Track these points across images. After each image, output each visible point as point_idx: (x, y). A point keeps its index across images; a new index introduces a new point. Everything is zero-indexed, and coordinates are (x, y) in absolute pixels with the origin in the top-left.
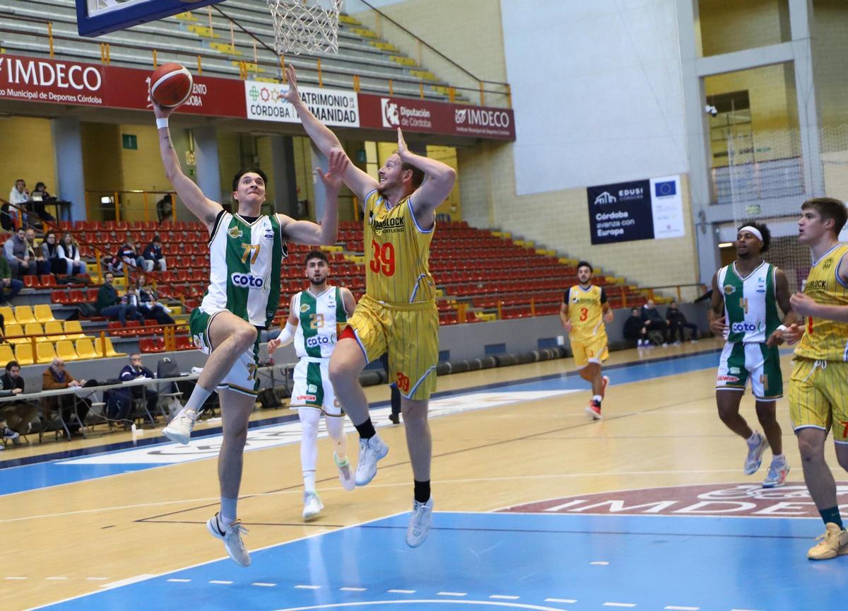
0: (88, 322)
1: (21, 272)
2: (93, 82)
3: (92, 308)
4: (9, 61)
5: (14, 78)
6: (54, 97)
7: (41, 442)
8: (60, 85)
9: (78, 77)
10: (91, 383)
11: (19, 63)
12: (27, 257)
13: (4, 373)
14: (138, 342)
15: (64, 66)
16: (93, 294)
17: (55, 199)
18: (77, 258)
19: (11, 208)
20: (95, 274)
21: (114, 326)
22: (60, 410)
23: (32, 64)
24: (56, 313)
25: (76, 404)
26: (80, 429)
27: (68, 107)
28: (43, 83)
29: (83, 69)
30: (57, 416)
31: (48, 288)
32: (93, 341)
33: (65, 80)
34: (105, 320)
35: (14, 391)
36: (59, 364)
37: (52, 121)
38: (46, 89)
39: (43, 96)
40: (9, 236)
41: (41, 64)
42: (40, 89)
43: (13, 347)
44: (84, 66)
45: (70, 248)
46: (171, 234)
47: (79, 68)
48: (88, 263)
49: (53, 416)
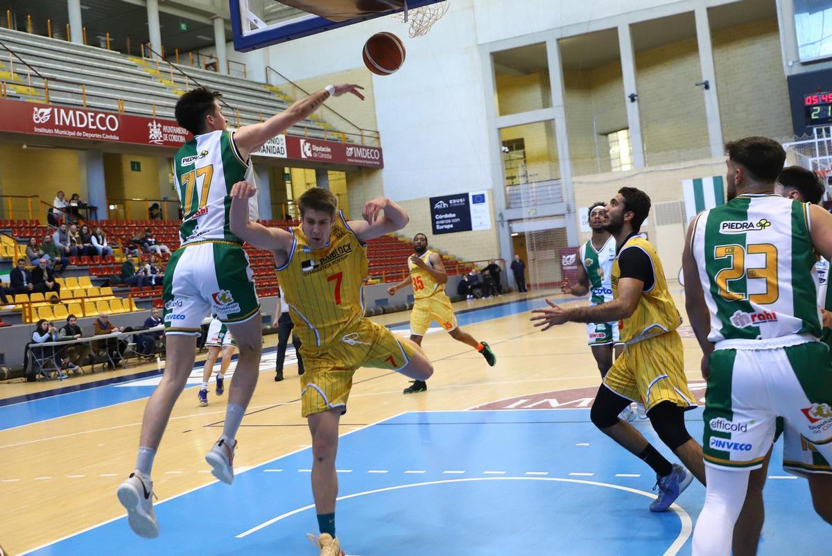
0: (116, 288)
1: (66, 254)
2: (112, 124)
3: (119, 279)
4: (56, 110)
5: (59, 122)
6: (87, 135)
7: (93, 372)
8: (91, 127)
9: (102, 122)
10: (128, 330)
11: (62, 111)
12: (69, 244)
13: (66, 324)
14: (151, 301)
15: (93, 114)
16: (118, 269)
17: (85, 204)
18: (105, 244)
19: (55, 211)
20: (118, 256)
21: (135, 290)
22: (107, 349)
23: (71, 112)
24: (94, 282)
25: (118, 344)
26: (120, 361)
27: (95, 142)
28: (79, 125)
29: (106, 117)
30: (103, 353)
31: (86, 265)
32: (121, 300)
33: (94, 123)
34: (127, 286)
35: (75, 336)
36: (104, 317)
37: (83, 152)
38: (81, 130)
39: (79, 134)
40: (56, 230)
41: (78, 113)
42: (77, 129)
43: (67, 305)
44: (107, 115)
45: (100, 237)
46: (165, 228)
47: (104, 116)
48: (113, 248)
49: (100, 353)
